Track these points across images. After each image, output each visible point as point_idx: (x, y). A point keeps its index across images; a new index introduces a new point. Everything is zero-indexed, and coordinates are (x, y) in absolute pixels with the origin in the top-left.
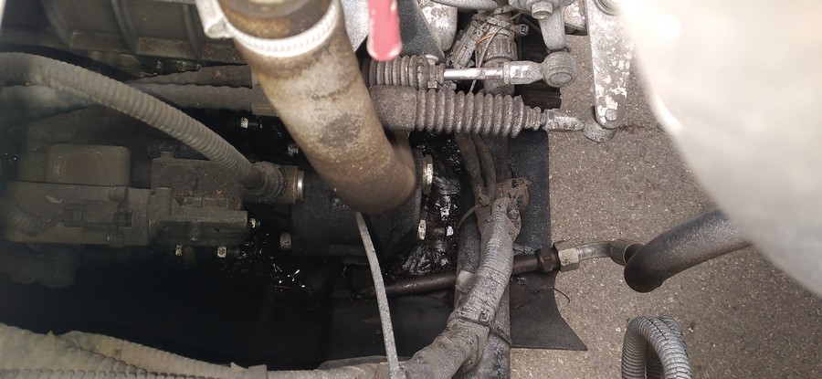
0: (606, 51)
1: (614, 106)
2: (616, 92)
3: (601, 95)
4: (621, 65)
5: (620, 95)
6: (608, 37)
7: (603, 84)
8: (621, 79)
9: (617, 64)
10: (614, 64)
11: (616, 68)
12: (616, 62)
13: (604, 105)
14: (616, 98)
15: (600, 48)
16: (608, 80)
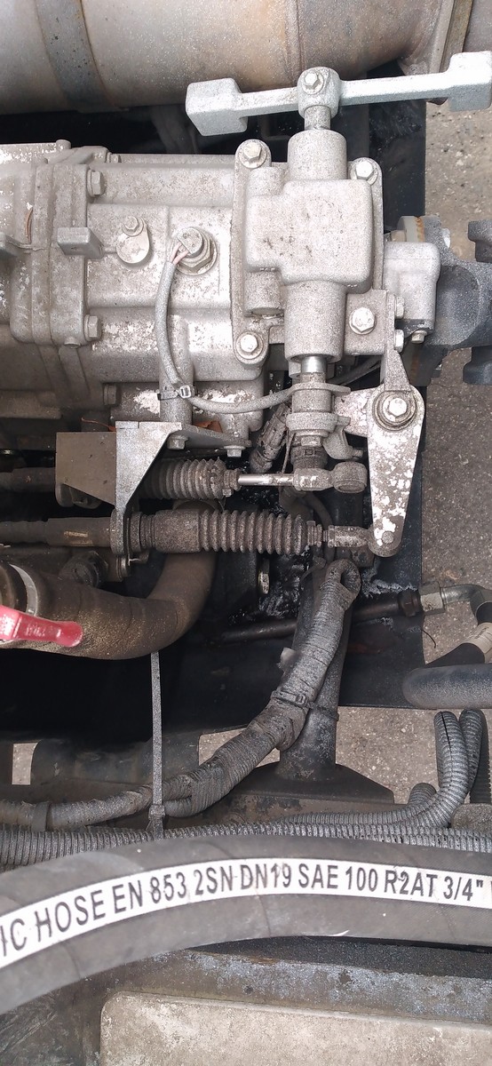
0: (385, 470)
1: (391, 527)
2: (394, 513)
3: (378, 518)
4: (400, 486)
5: (399, 517)
6: (388, 456)
7: (380, 506)
8: (400, 499)
9: (397, 484)
10: (393, 483)
11: (395, 488)
12: (395, 482)
13: (381, 528)
14: (393, 519)
15: (380, 469)
16: (386, 501)
